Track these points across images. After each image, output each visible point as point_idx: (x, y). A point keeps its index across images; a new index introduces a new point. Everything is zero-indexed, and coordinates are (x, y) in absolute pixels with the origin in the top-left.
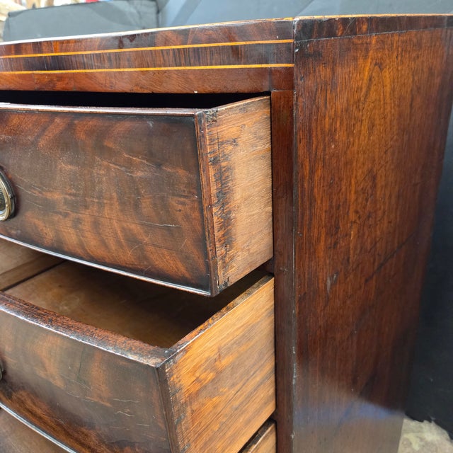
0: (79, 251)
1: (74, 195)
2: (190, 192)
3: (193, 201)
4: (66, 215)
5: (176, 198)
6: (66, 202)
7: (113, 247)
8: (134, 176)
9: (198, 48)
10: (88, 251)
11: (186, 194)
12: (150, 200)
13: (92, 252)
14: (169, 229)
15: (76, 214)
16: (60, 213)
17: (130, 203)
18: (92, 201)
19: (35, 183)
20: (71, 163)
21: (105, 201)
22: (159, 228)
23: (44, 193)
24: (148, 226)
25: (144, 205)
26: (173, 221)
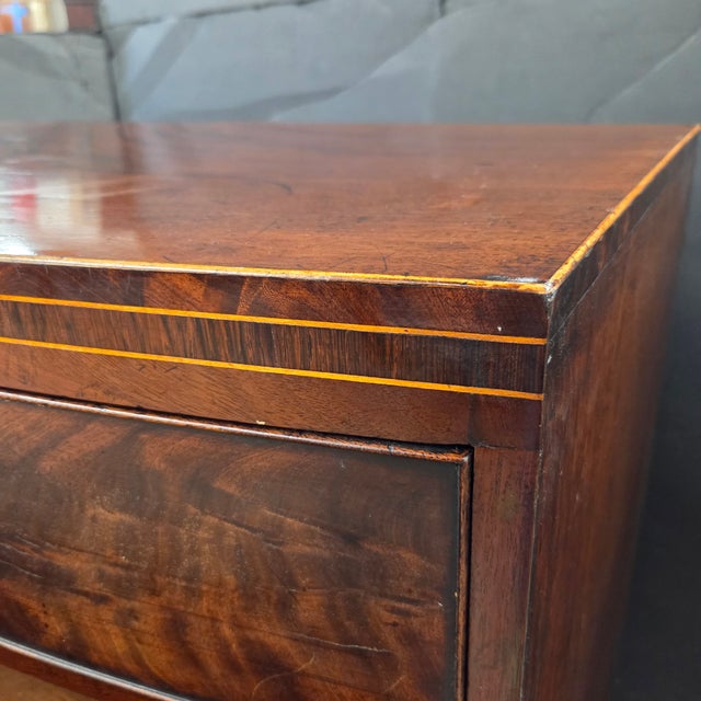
0: (131, 666)
1: (127, 567)
2: (424, 594)
3: (432, 611)
4: (101, 600)
5: (385, 602)
6: (101, 576)
7: (215, 669)
8: (285, 550)
9: (268, 326)
10: (153, 669)
11: (415, 596)
12: (318, 598)
13: (162, 672)
14: (361, 654)
15: (125, 601)
16: (86, 594)
17: (269, 598)
18: (169, 583)
19: (26, 531)
20: (123, 509)
21: (205, 588)
22: (338, 650)
23: (47, 553)
24: (310, 643)
25: (303, 605)
26: (375, 641)
